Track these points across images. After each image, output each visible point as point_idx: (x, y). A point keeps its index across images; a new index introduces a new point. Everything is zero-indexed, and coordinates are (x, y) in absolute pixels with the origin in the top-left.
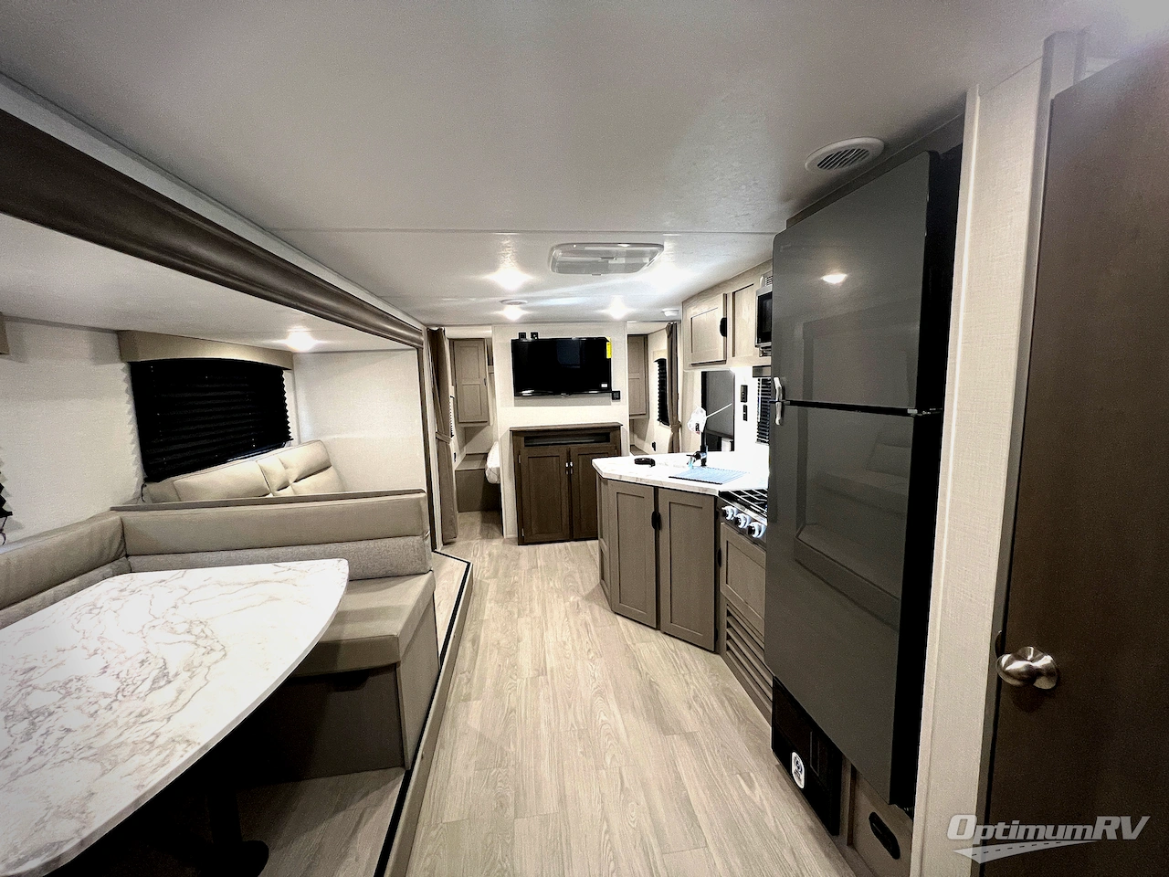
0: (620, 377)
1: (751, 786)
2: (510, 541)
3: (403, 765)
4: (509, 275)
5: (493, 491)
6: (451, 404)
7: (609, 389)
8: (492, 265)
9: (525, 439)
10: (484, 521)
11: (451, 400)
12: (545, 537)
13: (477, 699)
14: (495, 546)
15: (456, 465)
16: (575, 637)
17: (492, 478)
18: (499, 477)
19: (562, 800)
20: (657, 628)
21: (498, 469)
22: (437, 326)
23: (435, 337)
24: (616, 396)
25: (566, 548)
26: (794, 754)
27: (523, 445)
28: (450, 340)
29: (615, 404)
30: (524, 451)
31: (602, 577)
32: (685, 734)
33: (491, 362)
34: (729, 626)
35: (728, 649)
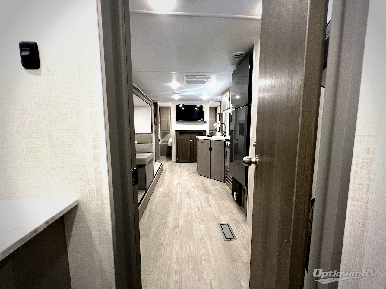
0: (206, 117)
1: (225, 201)
2: (174, 162)
3: (146, 189)
4: (174, 84)
5: (170, 148)
6: (159, 125)
7: (203, 120)
8: (170, 80)
9: (179, 133)
10: (167, 158)
11: (159, 123)
12: (184, 161)
13: (163, 187)
14: (170, 163)
15: (160, 143)
16: (189, 178)
17: (170, 145)
18: (171, 144)
19: (181, 201)
20: (210, 178)
21: (171, 142)
22: (156, 101)
23: (156, 105)
24: (205, 122)
25: (189, 164)
26: (235, 193)
27: (178, 134)
28: (159, 107)
29: (205, 125)
30: (179, 136)
31: (198, 168)
32: (212, 194)
33: (170, 114)
34: (227, 174)
35: (227, 180)
